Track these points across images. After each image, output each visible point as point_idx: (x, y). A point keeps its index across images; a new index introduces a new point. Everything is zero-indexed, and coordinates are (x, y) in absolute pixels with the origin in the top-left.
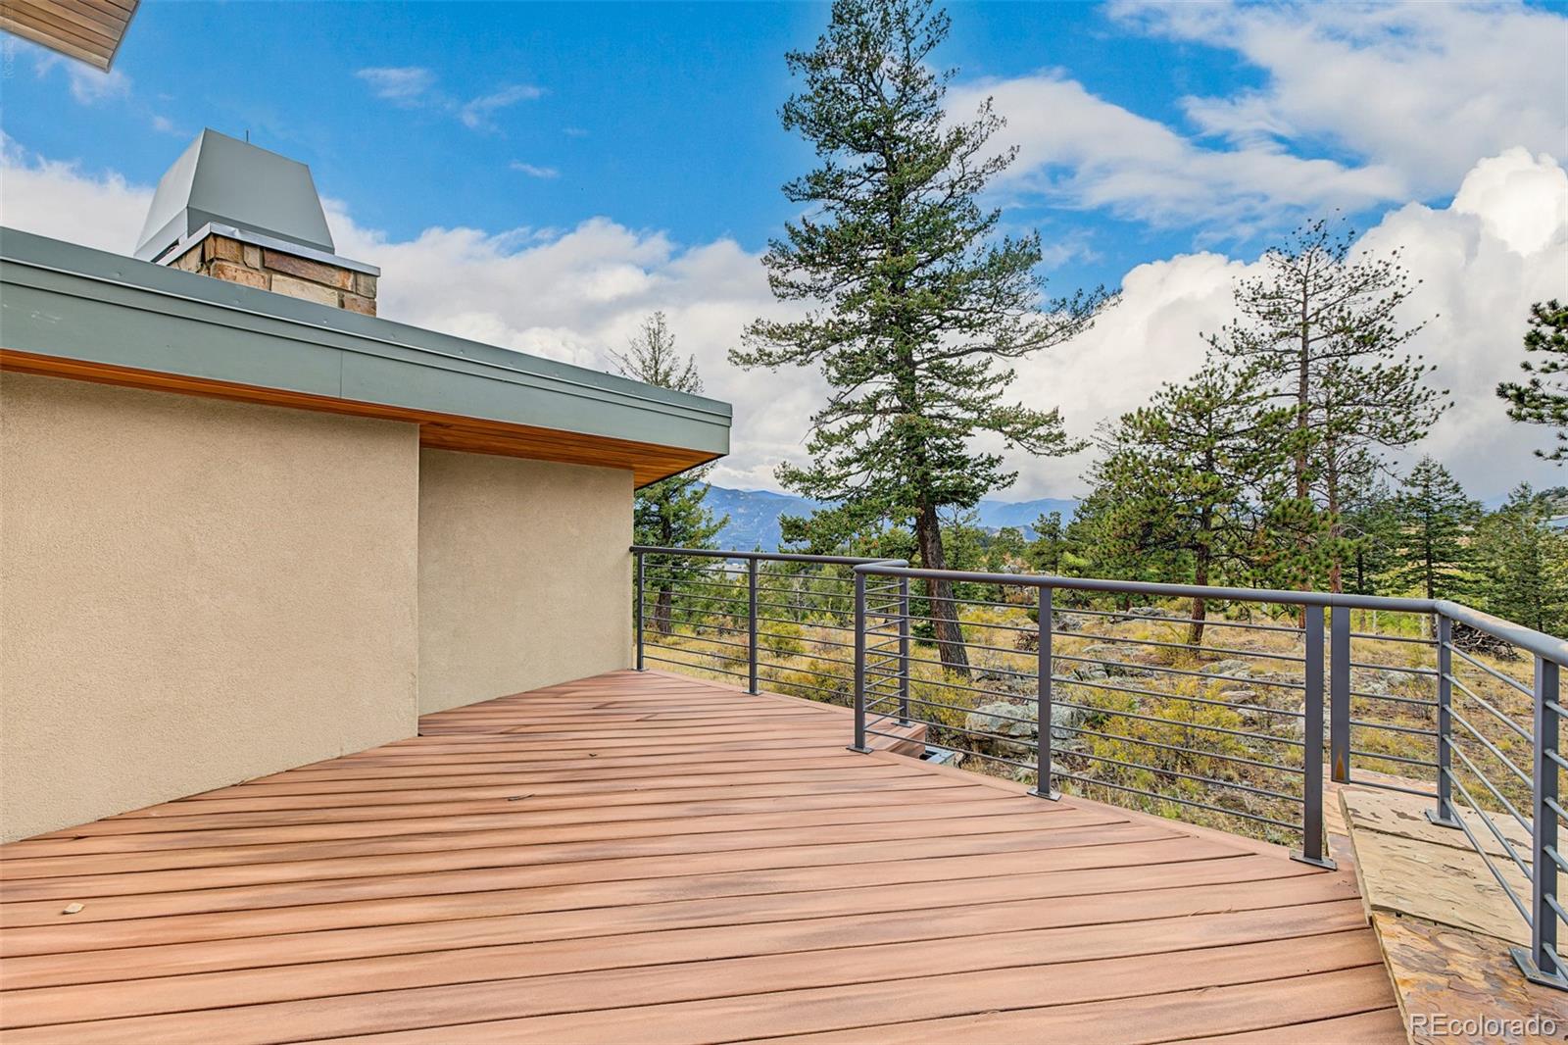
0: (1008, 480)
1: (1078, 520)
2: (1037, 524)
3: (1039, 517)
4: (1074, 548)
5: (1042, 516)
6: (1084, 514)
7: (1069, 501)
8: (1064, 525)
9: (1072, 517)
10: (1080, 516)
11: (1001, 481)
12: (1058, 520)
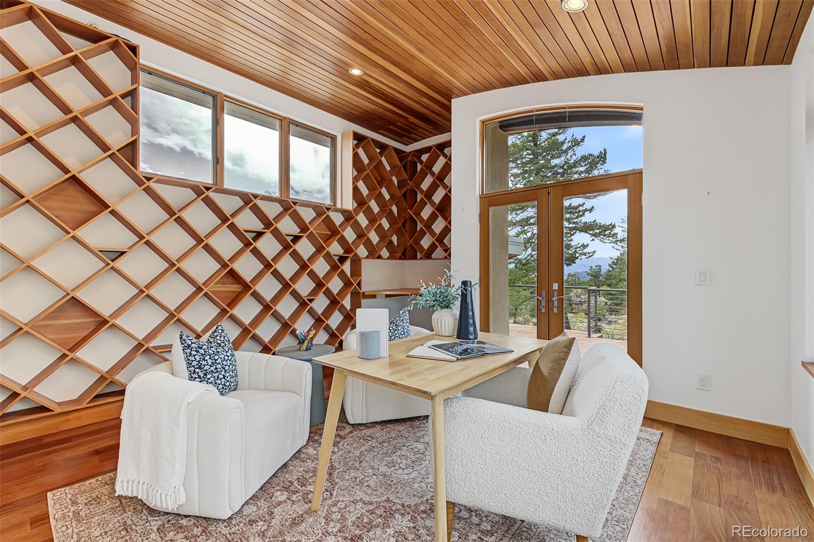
0: (591, 254)
1: (611, 269)
2: (588, 271)
3: (590, 268)
4: (609, 283)
5: (591, 267)
6: (614, 266)
7: (606, 259)
8: (603, 272)
9: (608, 268)
10: (612, 267)
11: (588, 255)
12: (600, 269)
